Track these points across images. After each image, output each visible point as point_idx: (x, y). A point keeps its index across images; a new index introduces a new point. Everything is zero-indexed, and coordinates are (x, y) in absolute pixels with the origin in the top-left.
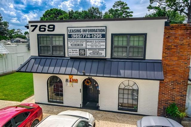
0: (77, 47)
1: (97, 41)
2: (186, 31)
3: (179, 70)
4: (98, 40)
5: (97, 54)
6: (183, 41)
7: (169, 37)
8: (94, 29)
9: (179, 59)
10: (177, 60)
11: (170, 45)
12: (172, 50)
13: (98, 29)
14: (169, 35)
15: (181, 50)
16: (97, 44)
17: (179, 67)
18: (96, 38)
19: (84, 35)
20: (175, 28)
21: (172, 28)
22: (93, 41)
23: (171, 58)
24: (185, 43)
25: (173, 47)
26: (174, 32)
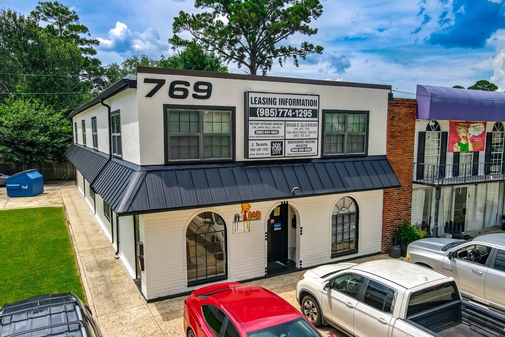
0: (266, 137)
1: (304, 123)
2: (409, 109)
3: (403, 169)
4: (306, 123)
5: (303, 150)
6: (406, 124)
7: (393, 117)
8: (300, 100)
9: (404, 153)
10: (402, 154)
11: (395, 130)
12: (397, 138)
13: (306, 100)
14: (393, 115)
15: (406, 138)
16: (305, 130)
17: (404, 165)
18: (303, 117)
19: (282, 110)
20: (399, 105)
21: (396, 105)
22: (296, 123)
23: (396, 151)
24: (408, 128)
25: (397, 134)
26: (398, 111)
